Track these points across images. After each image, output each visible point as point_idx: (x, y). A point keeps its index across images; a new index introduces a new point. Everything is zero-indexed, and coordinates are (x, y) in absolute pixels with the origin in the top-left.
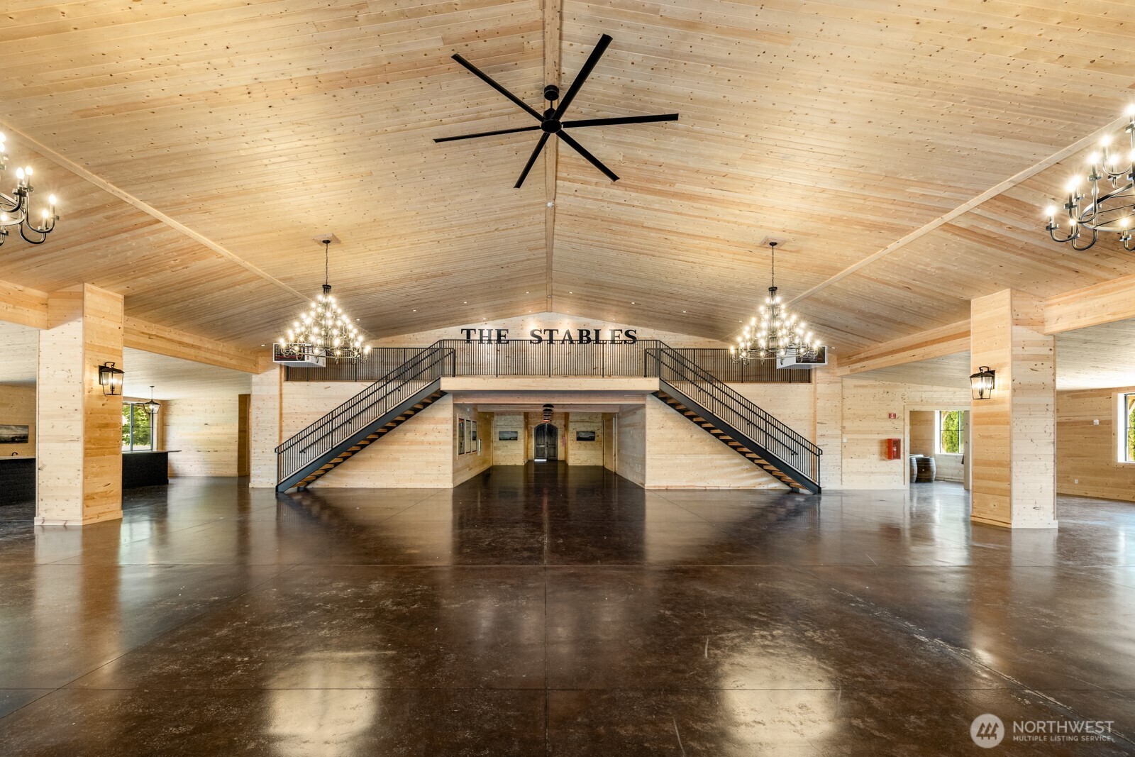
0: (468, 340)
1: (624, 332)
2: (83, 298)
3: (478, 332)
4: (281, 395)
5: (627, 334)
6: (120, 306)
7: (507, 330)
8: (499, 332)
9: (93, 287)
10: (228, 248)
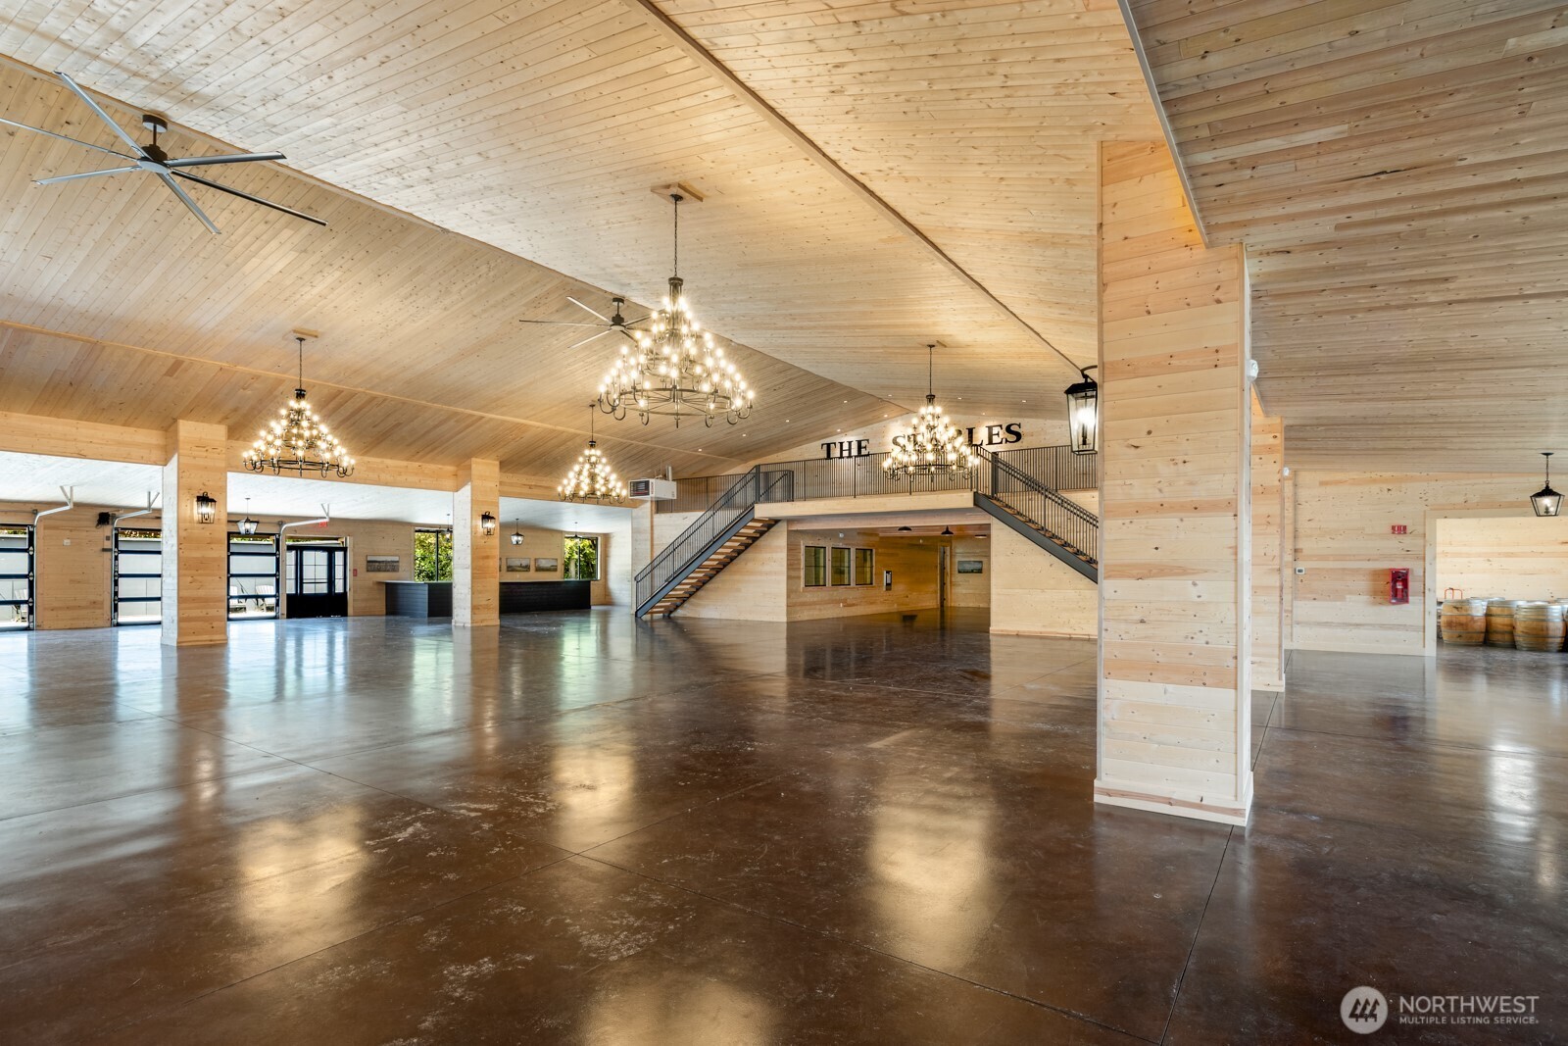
0: (829, 457)
1: (1004, 427)
2: (470, 468)
3: (838, 445)
4: (652, 527)
5: (1008, 429)
6: (497, 469)
7: (868, 440)
8: (859, 442)
9: (478, 460)
10: (541, 421)
